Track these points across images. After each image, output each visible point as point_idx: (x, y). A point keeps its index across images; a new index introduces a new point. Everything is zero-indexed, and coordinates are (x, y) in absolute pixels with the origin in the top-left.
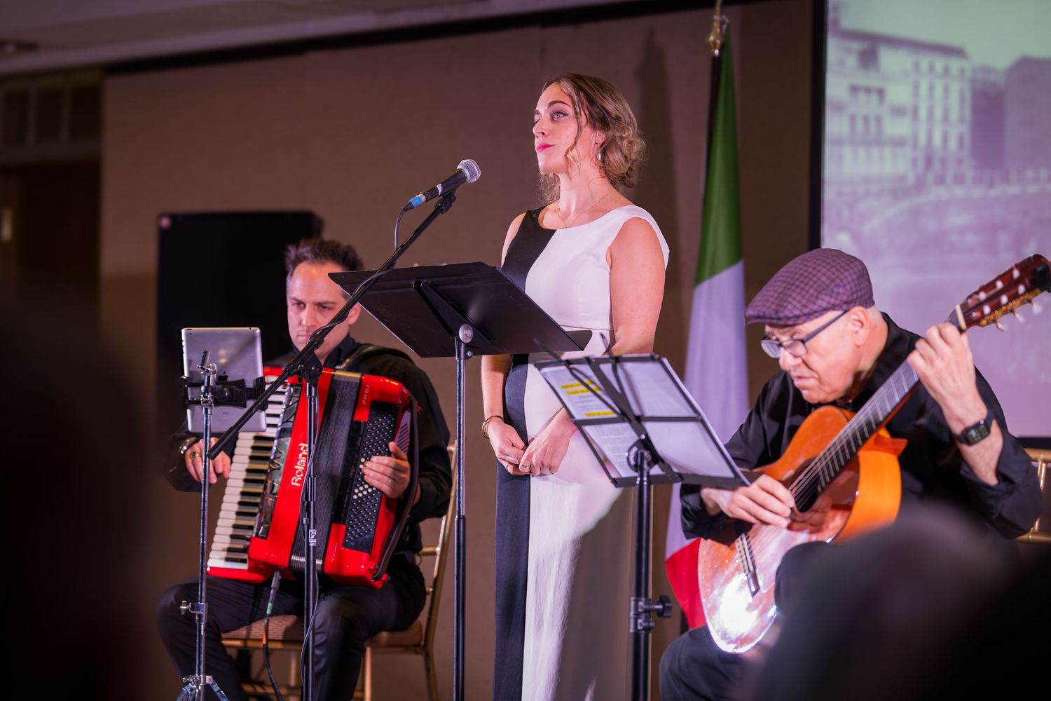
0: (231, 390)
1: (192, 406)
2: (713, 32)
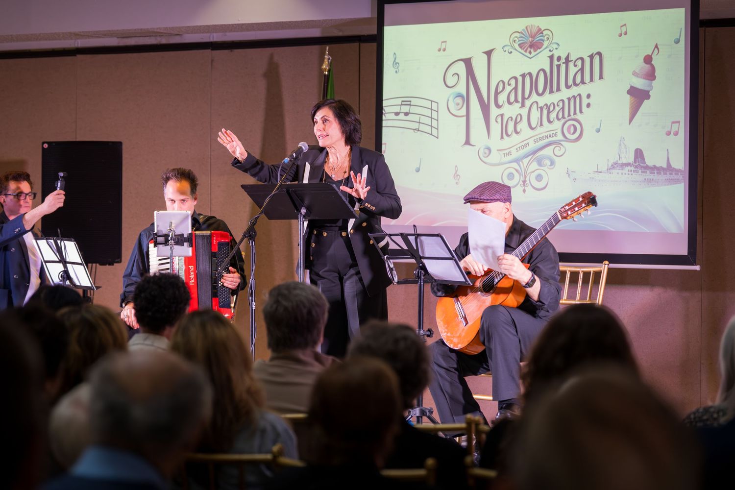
0: (178, 238)
1: (158, 245)
2: (325, 63)
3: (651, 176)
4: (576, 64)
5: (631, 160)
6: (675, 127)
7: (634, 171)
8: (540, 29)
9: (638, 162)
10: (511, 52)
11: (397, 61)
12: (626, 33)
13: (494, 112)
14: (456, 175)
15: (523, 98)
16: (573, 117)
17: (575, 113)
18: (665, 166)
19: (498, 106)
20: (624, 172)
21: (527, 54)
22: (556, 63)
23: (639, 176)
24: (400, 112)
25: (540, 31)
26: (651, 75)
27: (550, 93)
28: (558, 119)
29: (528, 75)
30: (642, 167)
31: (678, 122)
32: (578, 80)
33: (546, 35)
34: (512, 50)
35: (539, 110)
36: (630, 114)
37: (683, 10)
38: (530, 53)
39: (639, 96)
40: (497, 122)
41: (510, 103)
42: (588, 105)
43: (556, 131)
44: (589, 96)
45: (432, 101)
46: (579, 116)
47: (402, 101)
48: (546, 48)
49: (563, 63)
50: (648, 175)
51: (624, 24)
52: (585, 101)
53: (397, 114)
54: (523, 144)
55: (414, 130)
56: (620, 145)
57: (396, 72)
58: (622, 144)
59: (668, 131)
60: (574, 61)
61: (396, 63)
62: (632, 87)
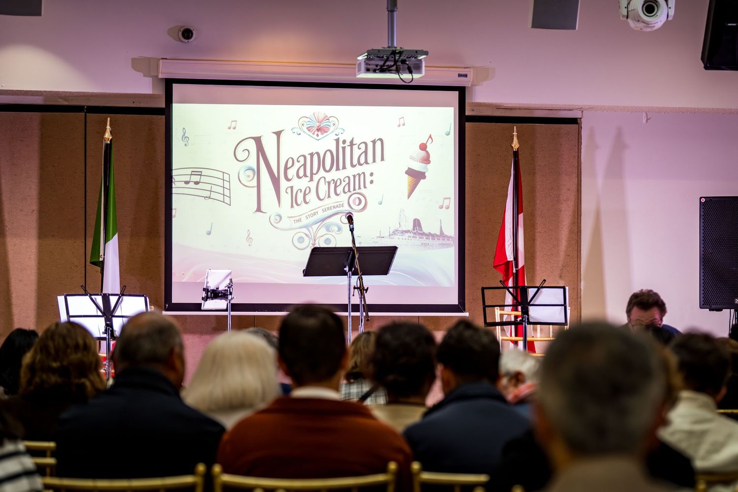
2: (107, 133)
3: (427, 241)
4: (360, 147)
5: (410, 227)
6: (446, 202)
7: (413, 237)
8: (326, 116)
9: (416, 229)
10: (300, 134)
11: (186, 135)
12: (404, 125)
13: (284, 184)
14: (249, 238)
15: (312, 174)
16: (357, 191)
17: (360, 188)
18: (438, 233)
19: (288, 180)
20: (403, 237)
21: (315, 136)
22: (341, 145)
23: (418, 241)
24: (190, 181)
25: (327, 118)
26: (427, 160)
27: (336, 170)
28: (344, 192)
29: (316, 154)
30: (420, 234)
31: (449, 198)
32: (362, 160)
33: (333, 121)
34: (302, 133)
35: (327, 183)
36: (409, 190)
37: (452, 109)
38: (318, 135)
39: (416, 176)
40: (287, 193)
41: (299, 177)
42: (372, 182)
43: (342, 203)
44: (372, 174)
45: (223, 173)
46: (363, 191)
47: (192, 172)
48: (332, 132)
49: (348, 146)
50: (424, 240)
51: (402, 116)
52: (368, 178)
53: (187, 183)
54: (312, 212)
55: (205, 197)
56: (400, 215)
57: (186, 145)
58: (402, 214)
59: (441, 206)
60: (358, 144)
61: (184, 137)
62: (409, 168)
